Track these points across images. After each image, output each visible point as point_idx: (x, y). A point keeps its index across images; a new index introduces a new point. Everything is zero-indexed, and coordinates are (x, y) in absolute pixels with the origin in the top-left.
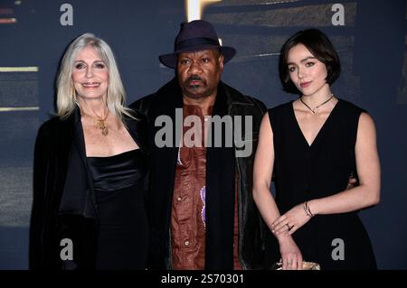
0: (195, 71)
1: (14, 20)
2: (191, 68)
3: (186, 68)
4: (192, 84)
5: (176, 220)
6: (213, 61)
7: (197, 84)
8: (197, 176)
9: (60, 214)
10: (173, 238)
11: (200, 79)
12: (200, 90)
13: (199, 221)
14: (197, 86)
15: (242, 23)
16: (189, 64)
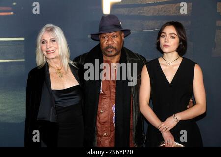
0: (110, 43)
1: (12, 13)
2: (108, 41)
3: (105, 41)
4: (109, 50)
5: (99, 122)
6: (119, 37)
7: (111, 50)
8: (110, 99)
9: (38, 119)
10: (97, 131)
11: (113, 47)
12: (113, 53)
13: (112, 122)
14: (112, 51)
15: (132, 14)
16: (106, 39)
